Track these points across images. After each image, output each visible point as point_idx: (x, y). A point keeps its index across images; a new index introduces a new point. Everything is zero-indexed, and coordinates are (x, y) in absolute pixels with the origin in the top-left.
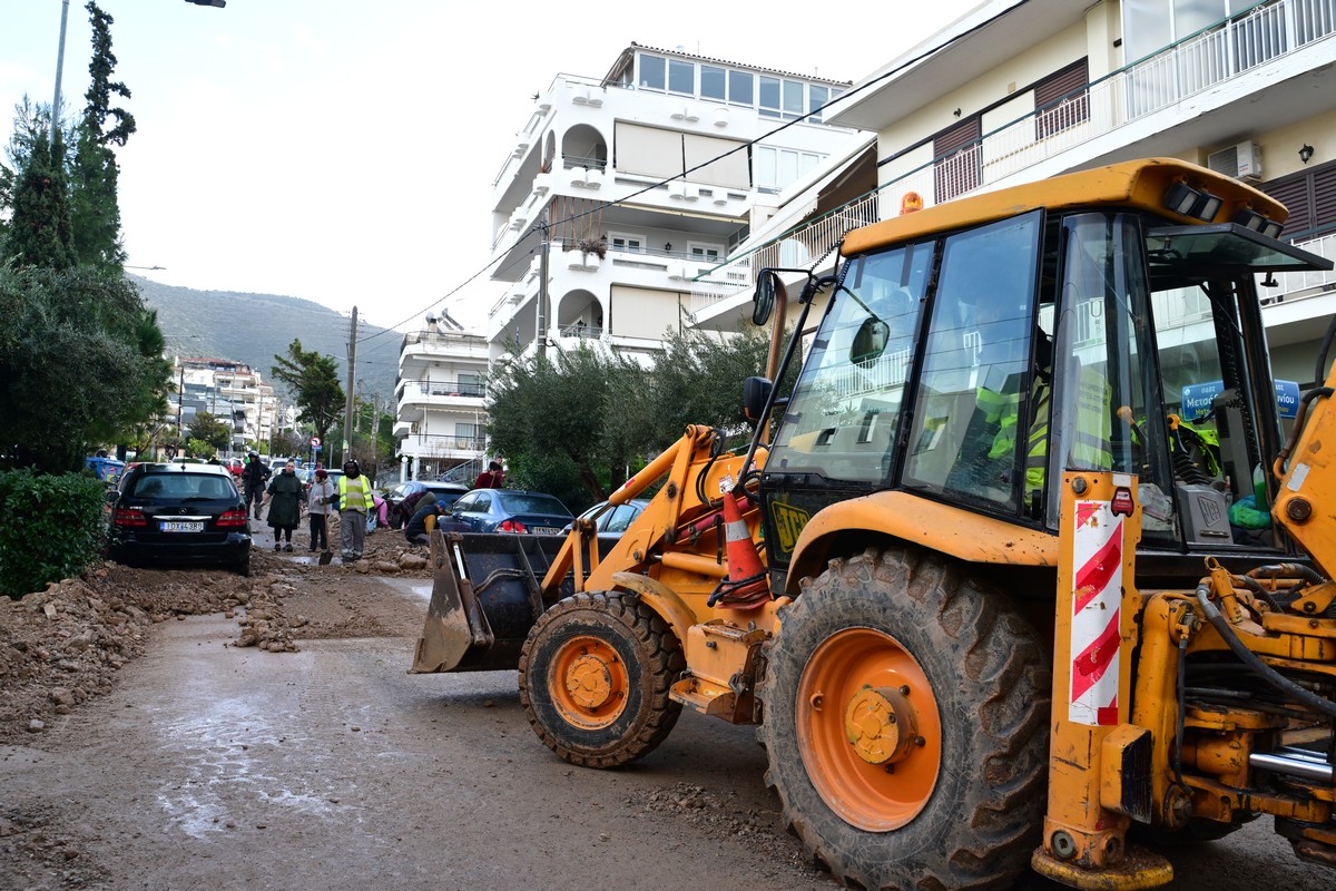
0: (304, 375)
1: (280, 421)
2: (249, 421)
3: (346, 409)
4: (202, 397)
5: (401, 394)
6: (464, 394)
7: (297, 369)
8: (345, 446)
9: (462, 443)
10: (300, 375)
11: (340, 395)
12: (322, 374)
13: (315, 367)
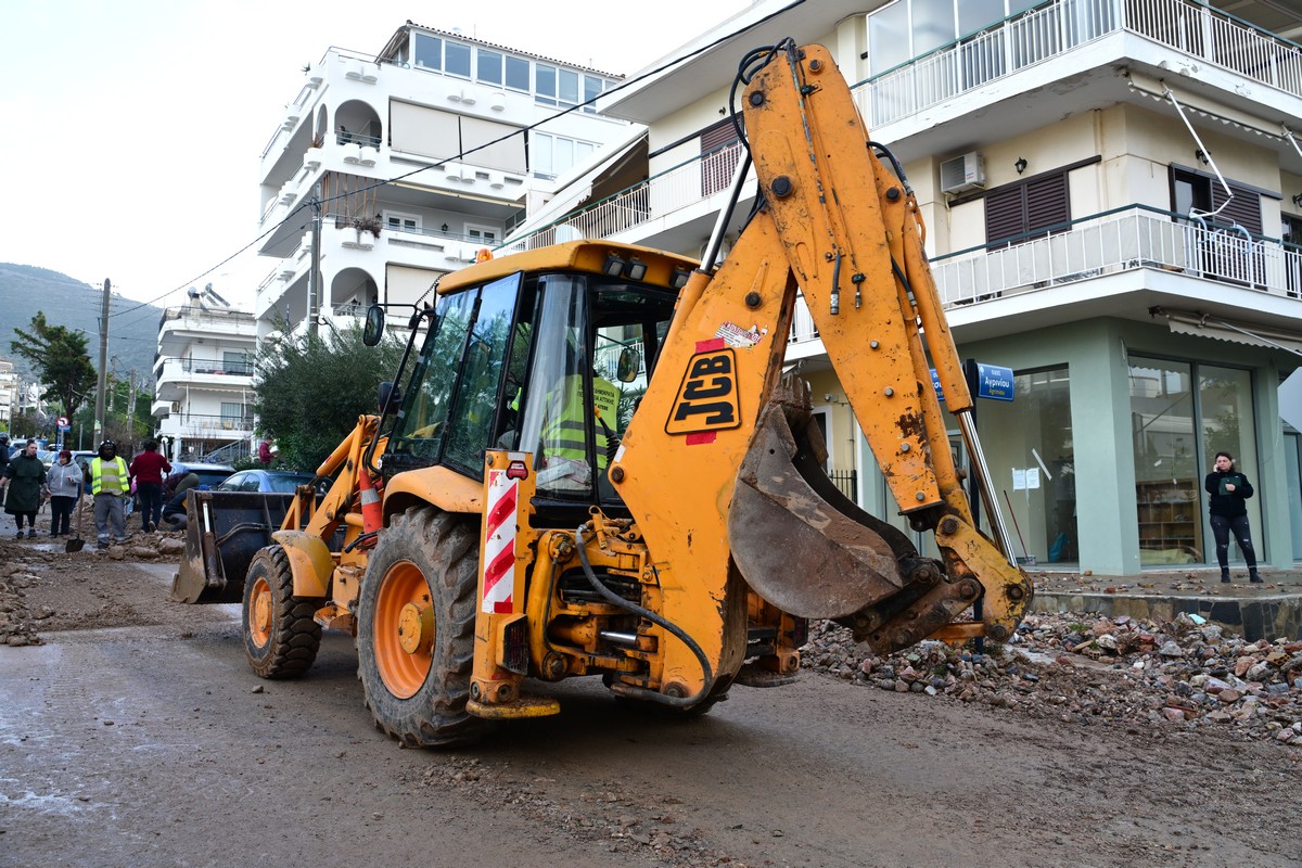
0: (49, 350)
1: (22, 399)
3: (97, 387)
5: (160, 371)
6: (230, 373)
7: (40, 344)
8: (97, 426)
9: (228, 423)
10: (44, 350)
11: (91, 372)
12: (70, 350)
13: (62, 342)
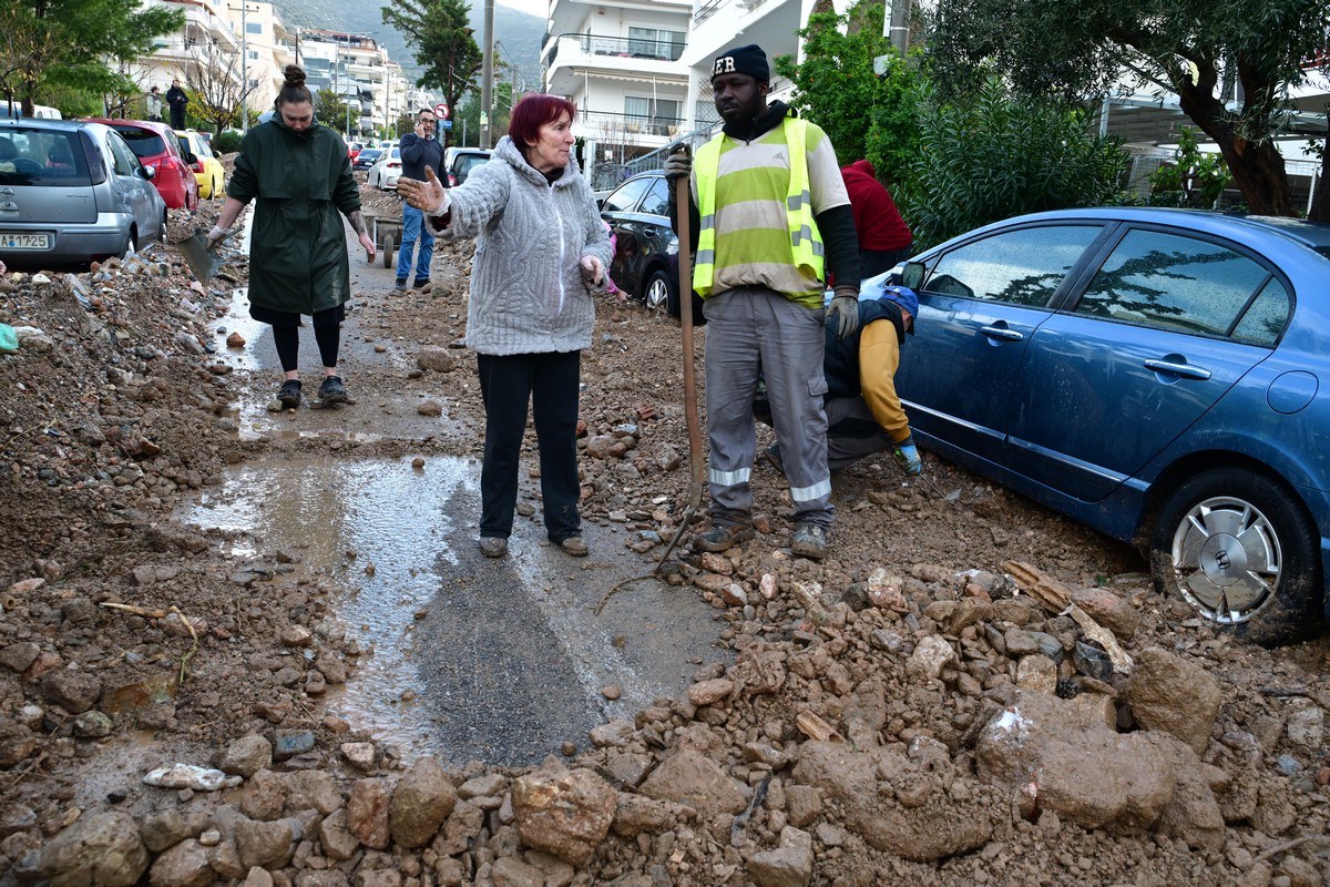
0: (428, 21)
1: (410, 103)
2: (377, 103)
3: (482, 71)
4: (326, 74)
5: (553, 54)
6: (637, 56)
7: (415, 12)
8: (484, 120)
9: (634, 123)
10: (420, 19)
11: (474, 49)
12: (450, 19)
13: (439, 9)
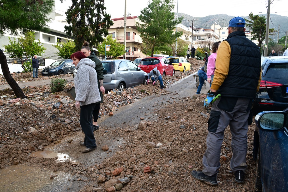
10: (252, 24)
12: (260, 22)
13: (257, 20)
